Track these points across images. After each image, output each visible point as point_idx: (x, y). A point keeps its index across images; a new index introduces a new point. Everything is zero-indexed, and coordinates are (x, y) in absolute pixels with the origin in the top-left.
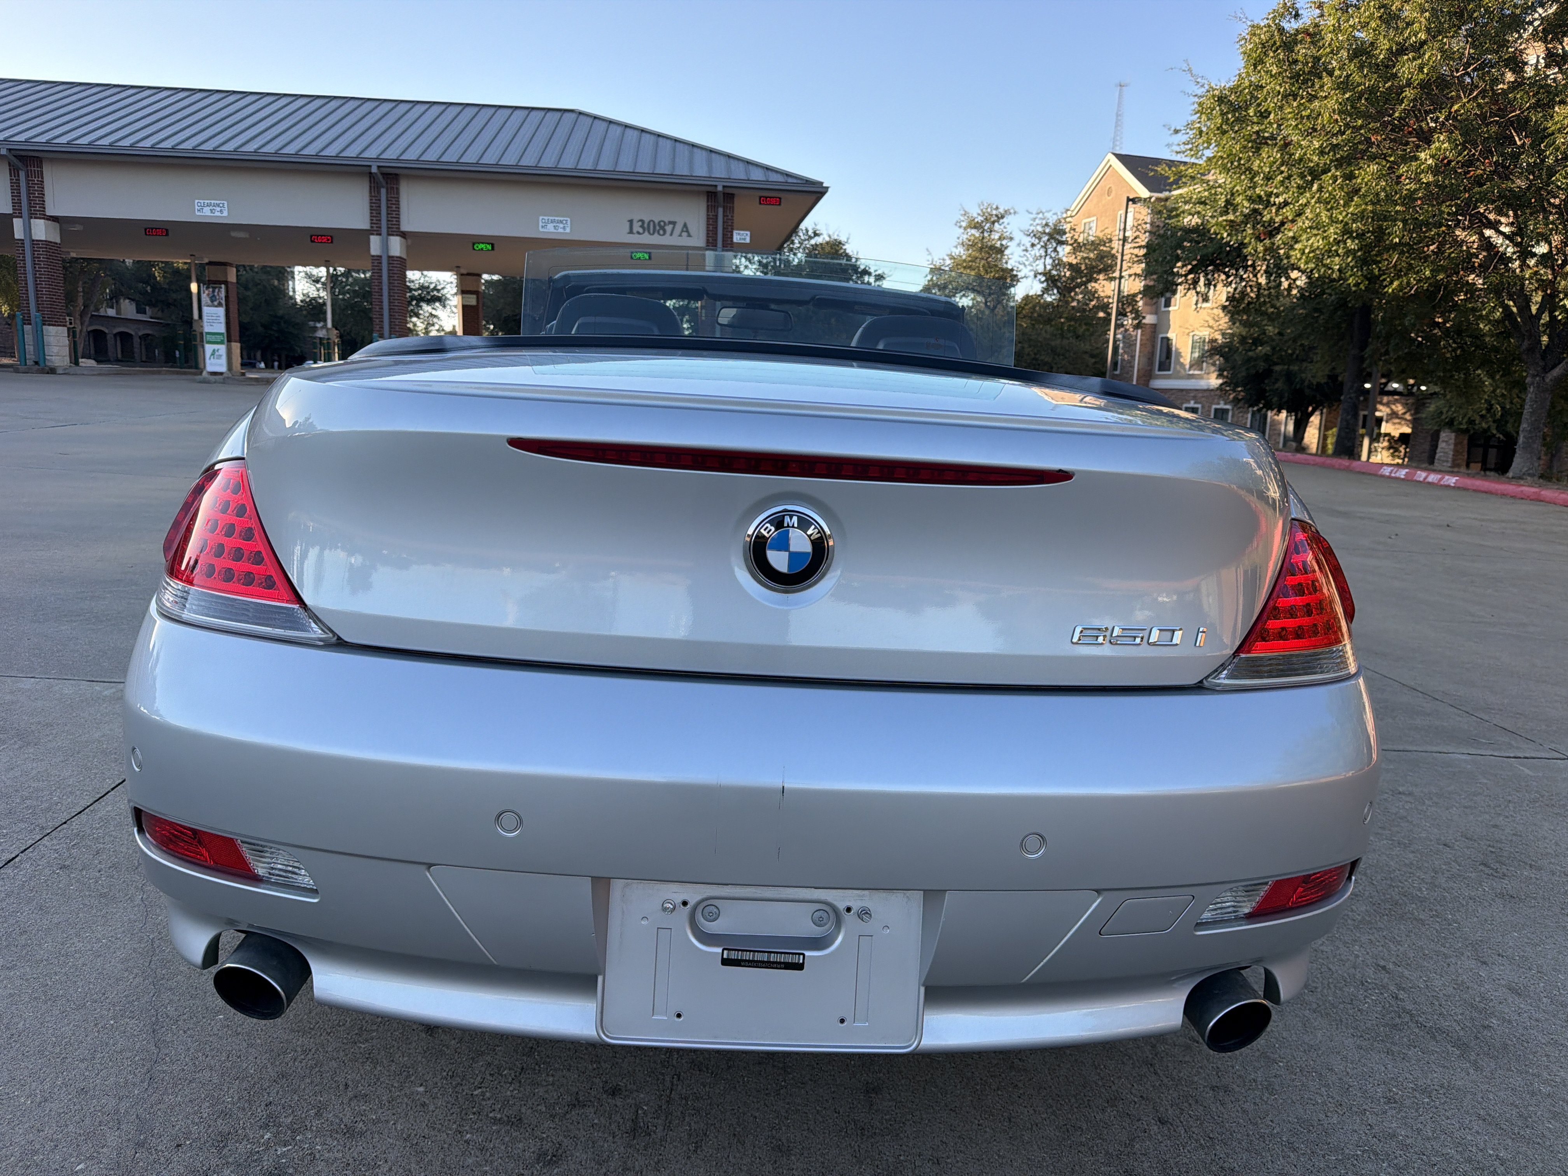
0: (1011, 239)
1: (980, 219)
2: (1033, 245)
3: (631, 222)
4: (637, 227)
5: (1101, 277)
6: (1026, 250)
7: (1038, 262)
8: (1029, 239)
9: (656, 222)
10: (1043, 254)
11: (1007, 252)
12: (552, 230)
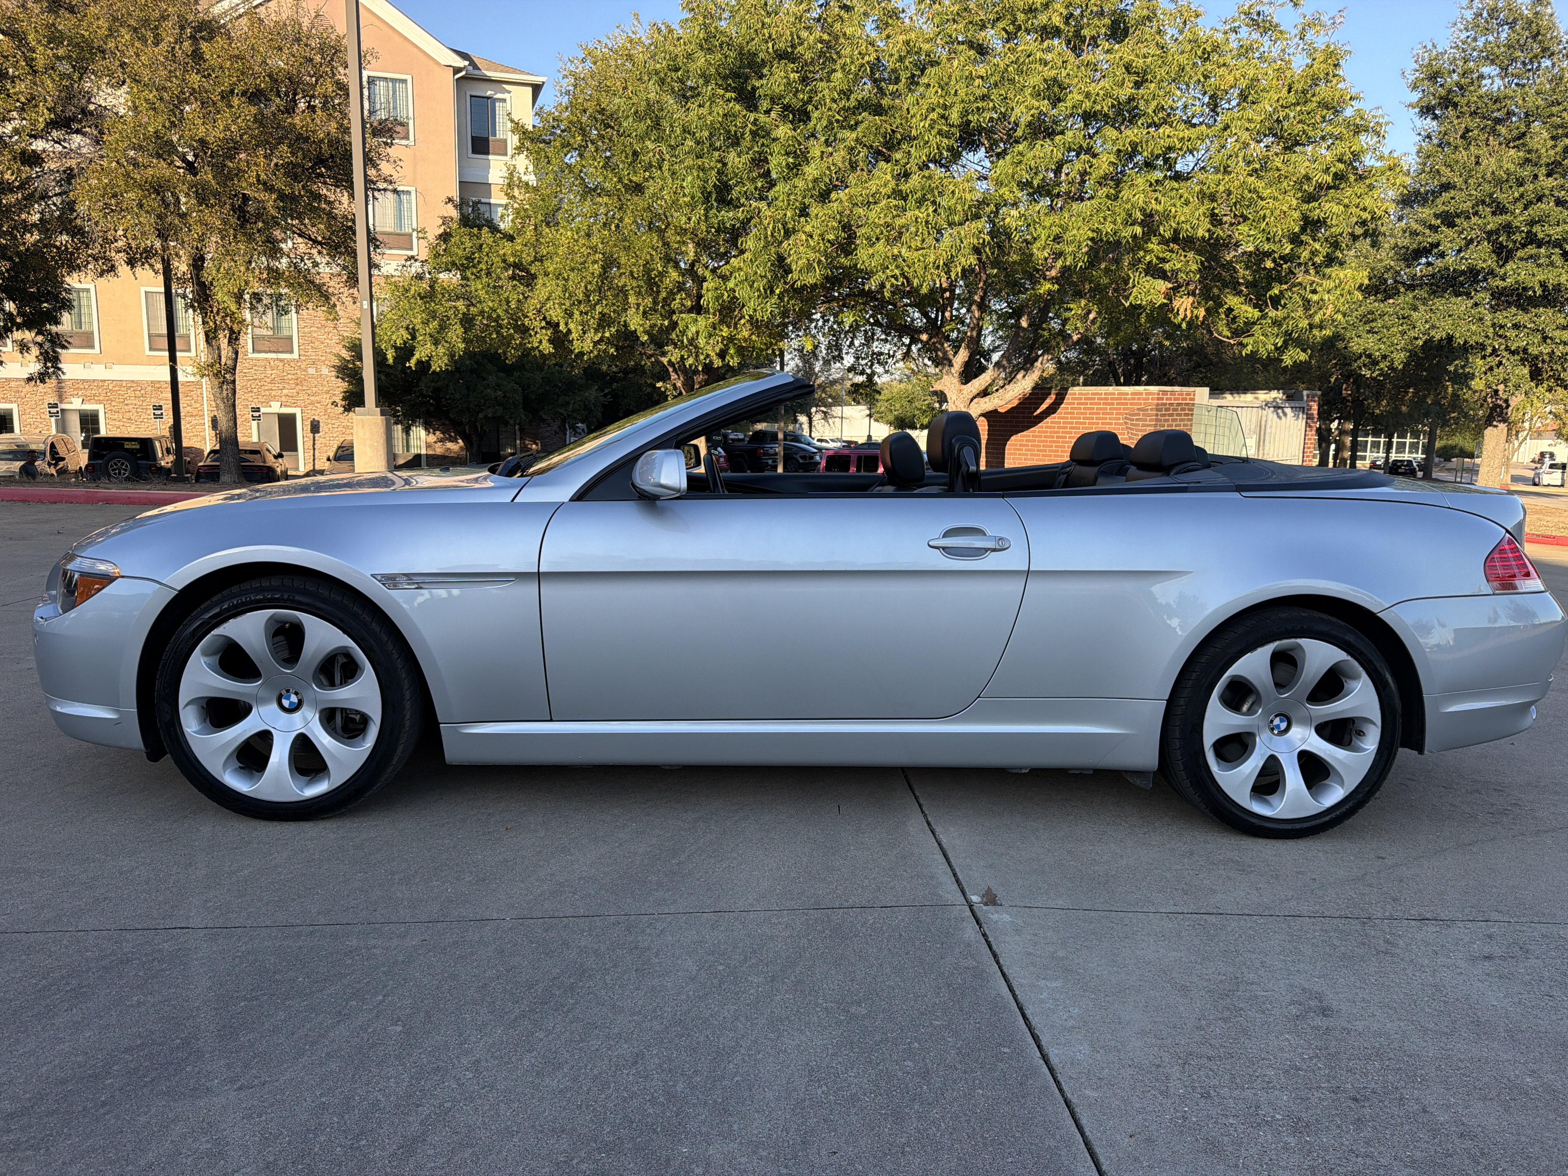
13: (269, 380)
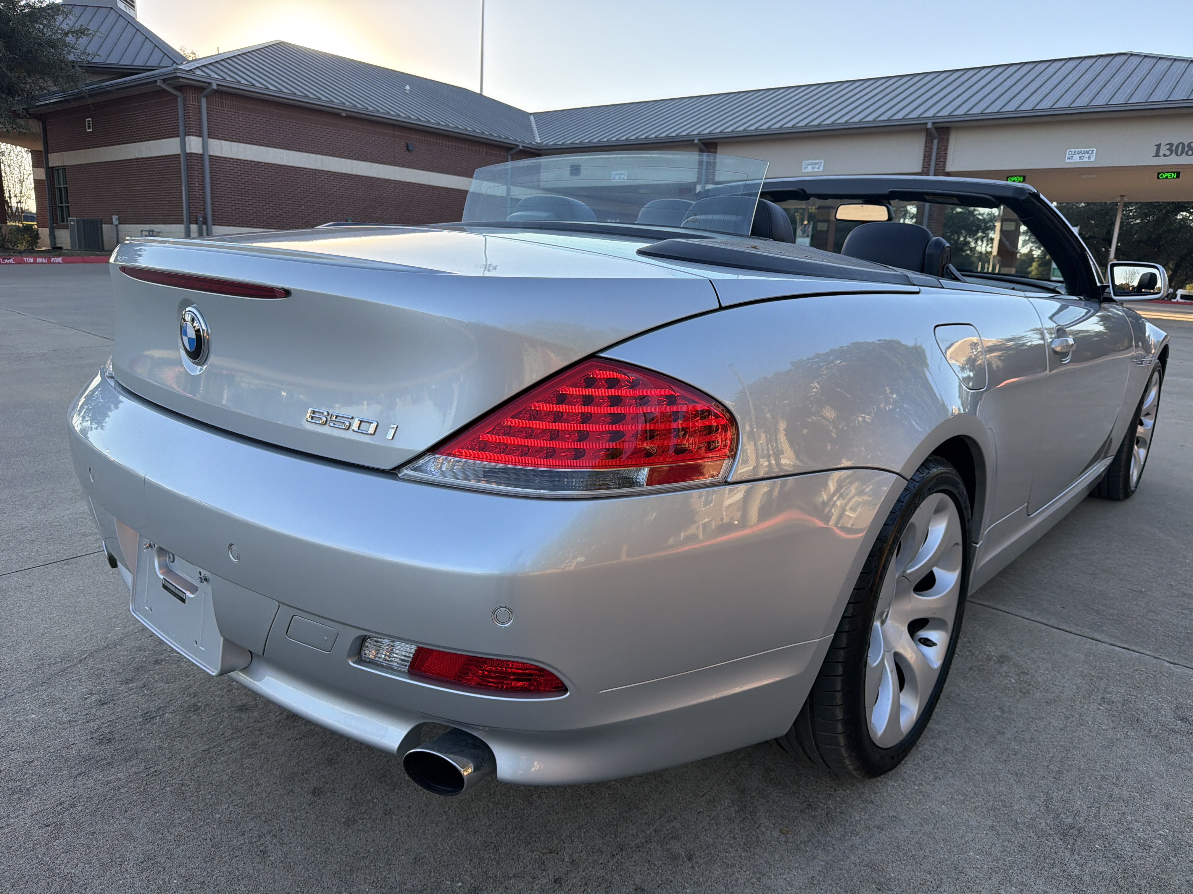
3: (1159, 146)
4: (1164, 150)
9: (1186, 144)
12: (1078, 160)
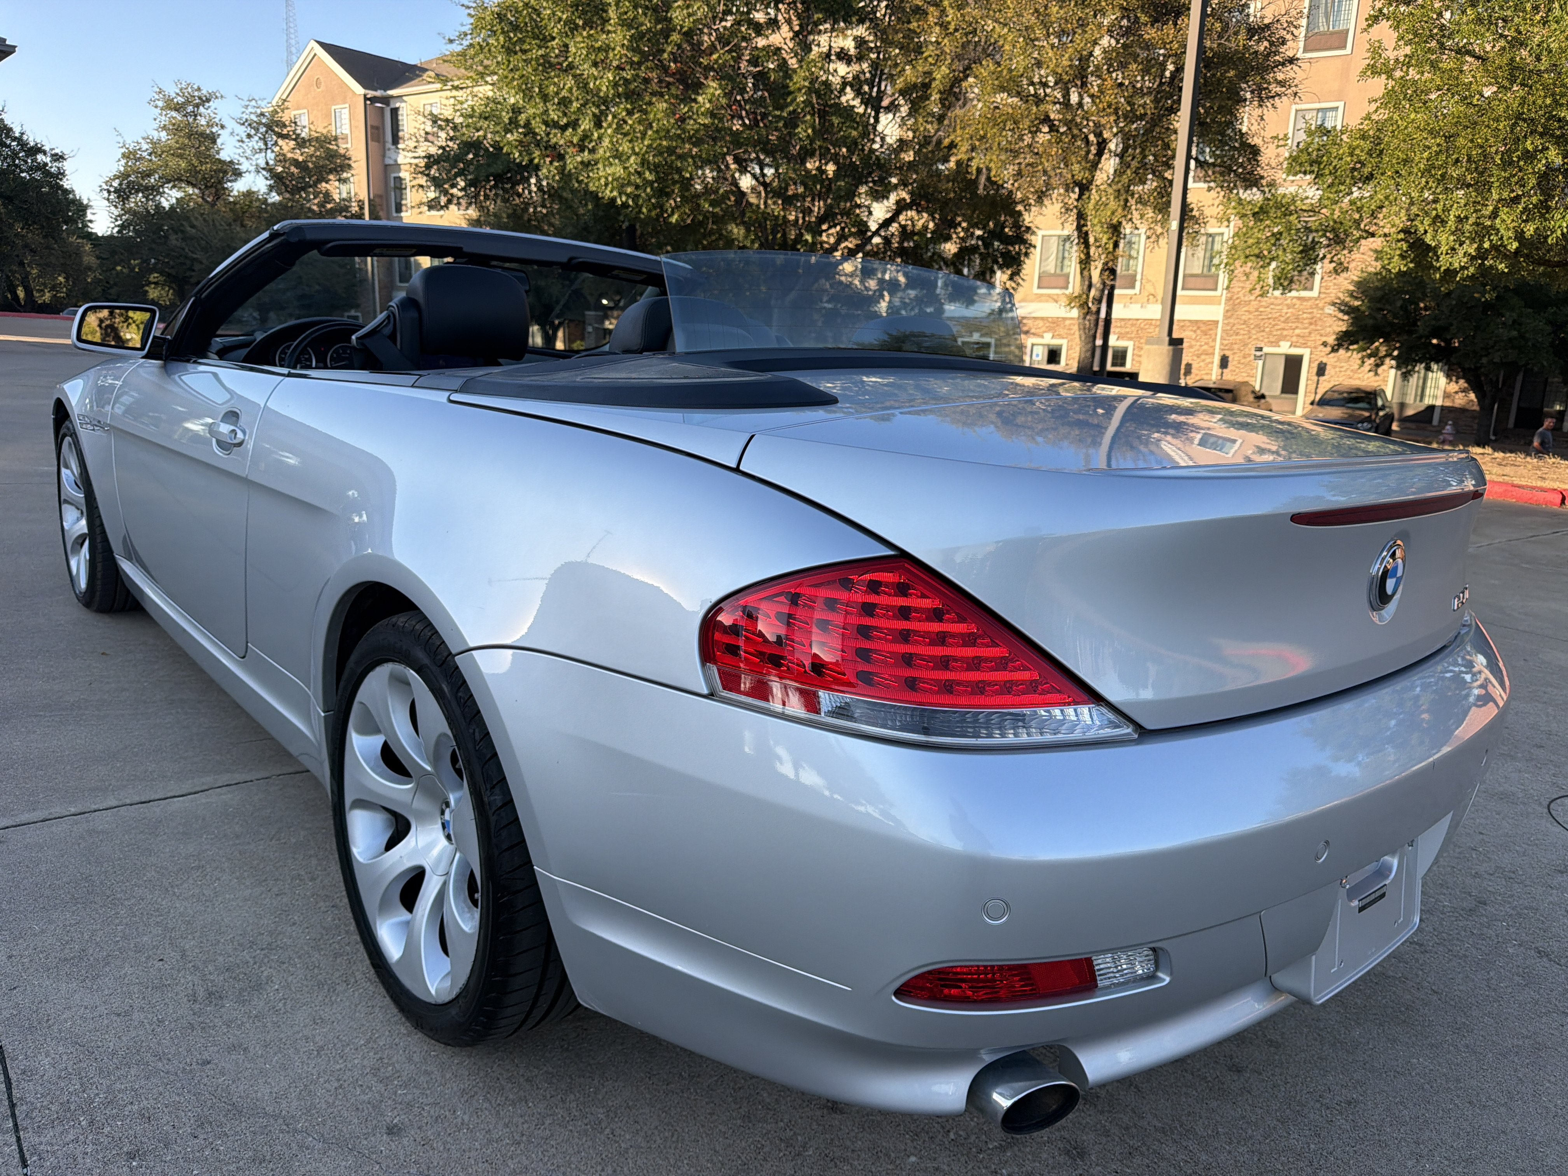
0: (223, 127)
1: (180, 100)
2: (249, 136)
5: (331, 177)
6: (242, 141)
7: (257, 156)
8: (243, 128)
10: (263, 147)
11: (219, 141)
13: (1282, 319)
